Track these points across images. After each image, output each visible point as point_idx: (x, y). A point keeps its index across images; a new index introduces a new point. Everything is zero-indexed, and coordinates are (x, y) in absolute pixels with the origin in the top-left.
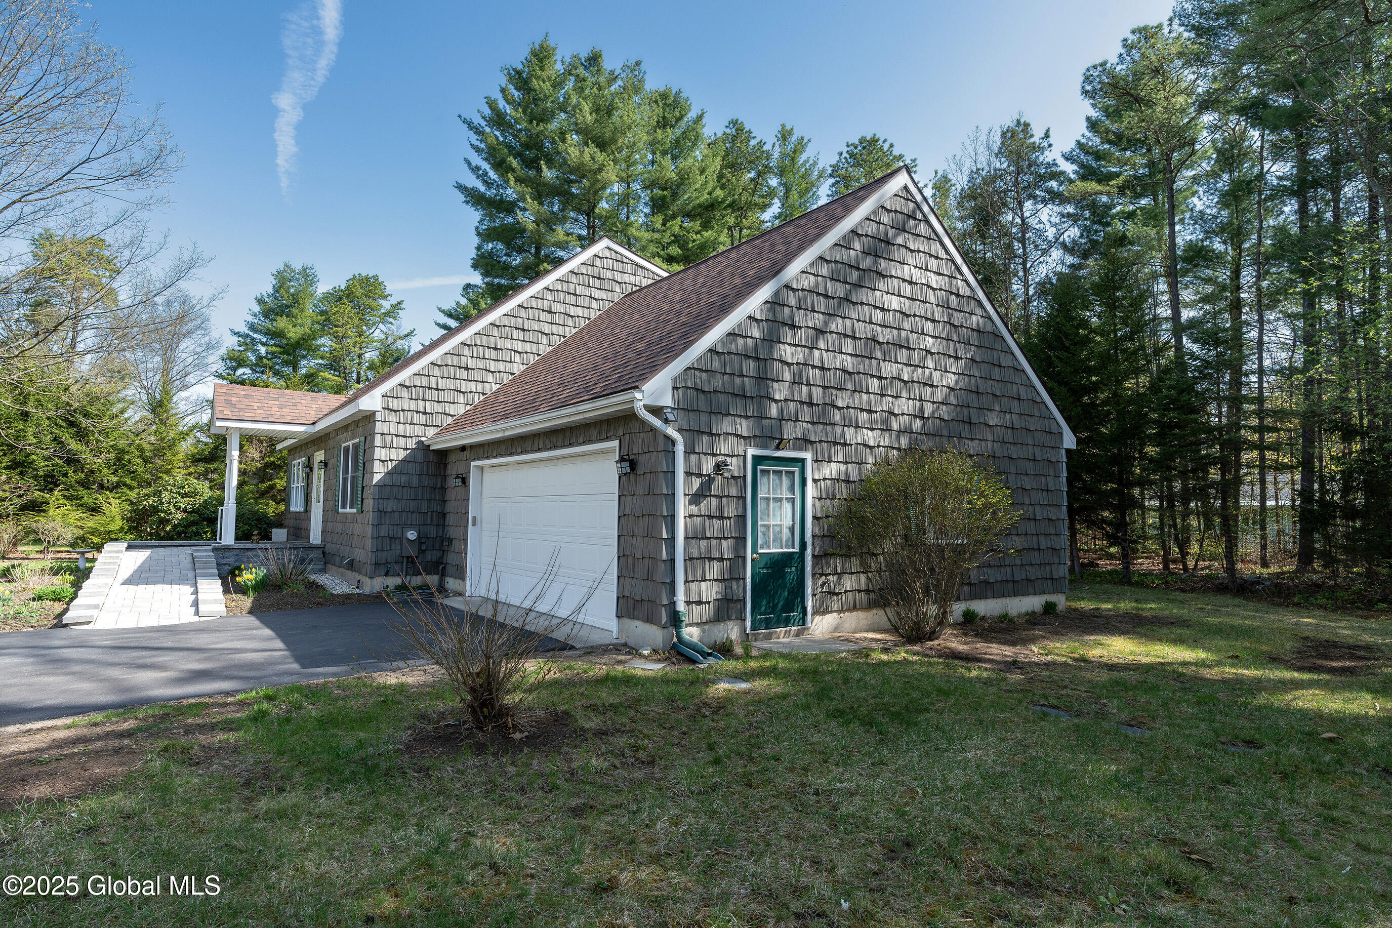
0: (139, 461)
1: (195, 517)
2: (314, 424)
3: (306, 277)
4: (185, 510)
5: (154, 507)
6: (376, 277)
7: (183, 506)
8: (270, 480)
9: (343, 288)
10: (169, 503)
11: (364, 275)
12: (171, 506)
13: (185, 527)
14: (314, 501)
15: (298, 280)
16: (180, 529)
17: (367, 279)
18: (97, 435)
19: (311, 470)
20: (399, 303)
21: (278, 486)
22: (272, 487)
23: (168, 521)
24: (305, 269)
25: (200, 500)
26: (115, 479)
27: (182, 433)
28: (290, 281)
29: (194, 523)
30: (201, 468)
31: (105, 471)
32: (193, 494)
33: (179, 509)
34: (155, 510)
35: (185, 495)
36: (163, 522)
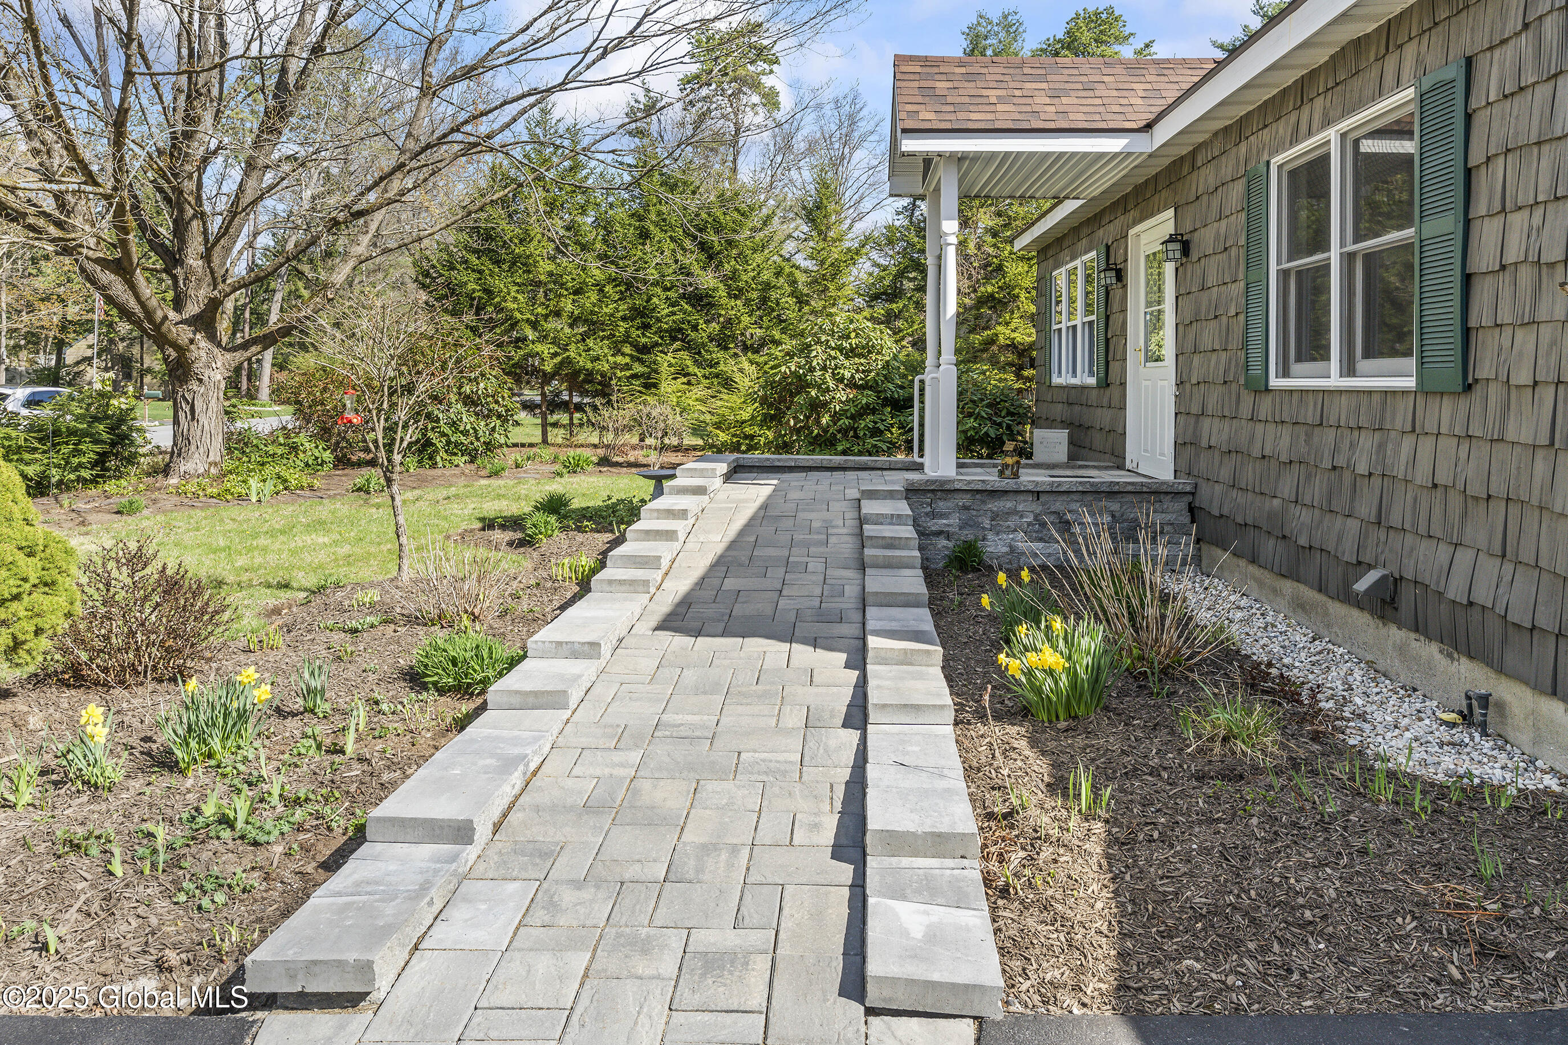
0: (791, 301)
1: (868, 398)
2: (1149, 127)
3: (1007, 27)
4: (852, 384)
5: (799, 378)
6: (1110, 10)
7: (847, 375)
8: (987, 328)
9: (1060, 35)
10: (824, 368)
11: (1091, 9)
12: (828, 376)
13: (853, 417)
14: (1134, 359)
15: (997, 34)
16: (844, 422)
17: (1097, 14)
18: (733, 263)
19: (1120, 275)
20: (1147, 46)
21: (1002, 340)
22: (992, 341)
23: (825, 404)
24: (1006, 17)
25: (878, 362)
26: (759, 332)
27: (849, 250)
28: (986, 38)
29: (868, 410)
30: (880, 310)
31: (746, 319)
32: (867, 350)
33: (841, 380)
34: (801, 384)
35: (851, 353)
36: (816, 407)
